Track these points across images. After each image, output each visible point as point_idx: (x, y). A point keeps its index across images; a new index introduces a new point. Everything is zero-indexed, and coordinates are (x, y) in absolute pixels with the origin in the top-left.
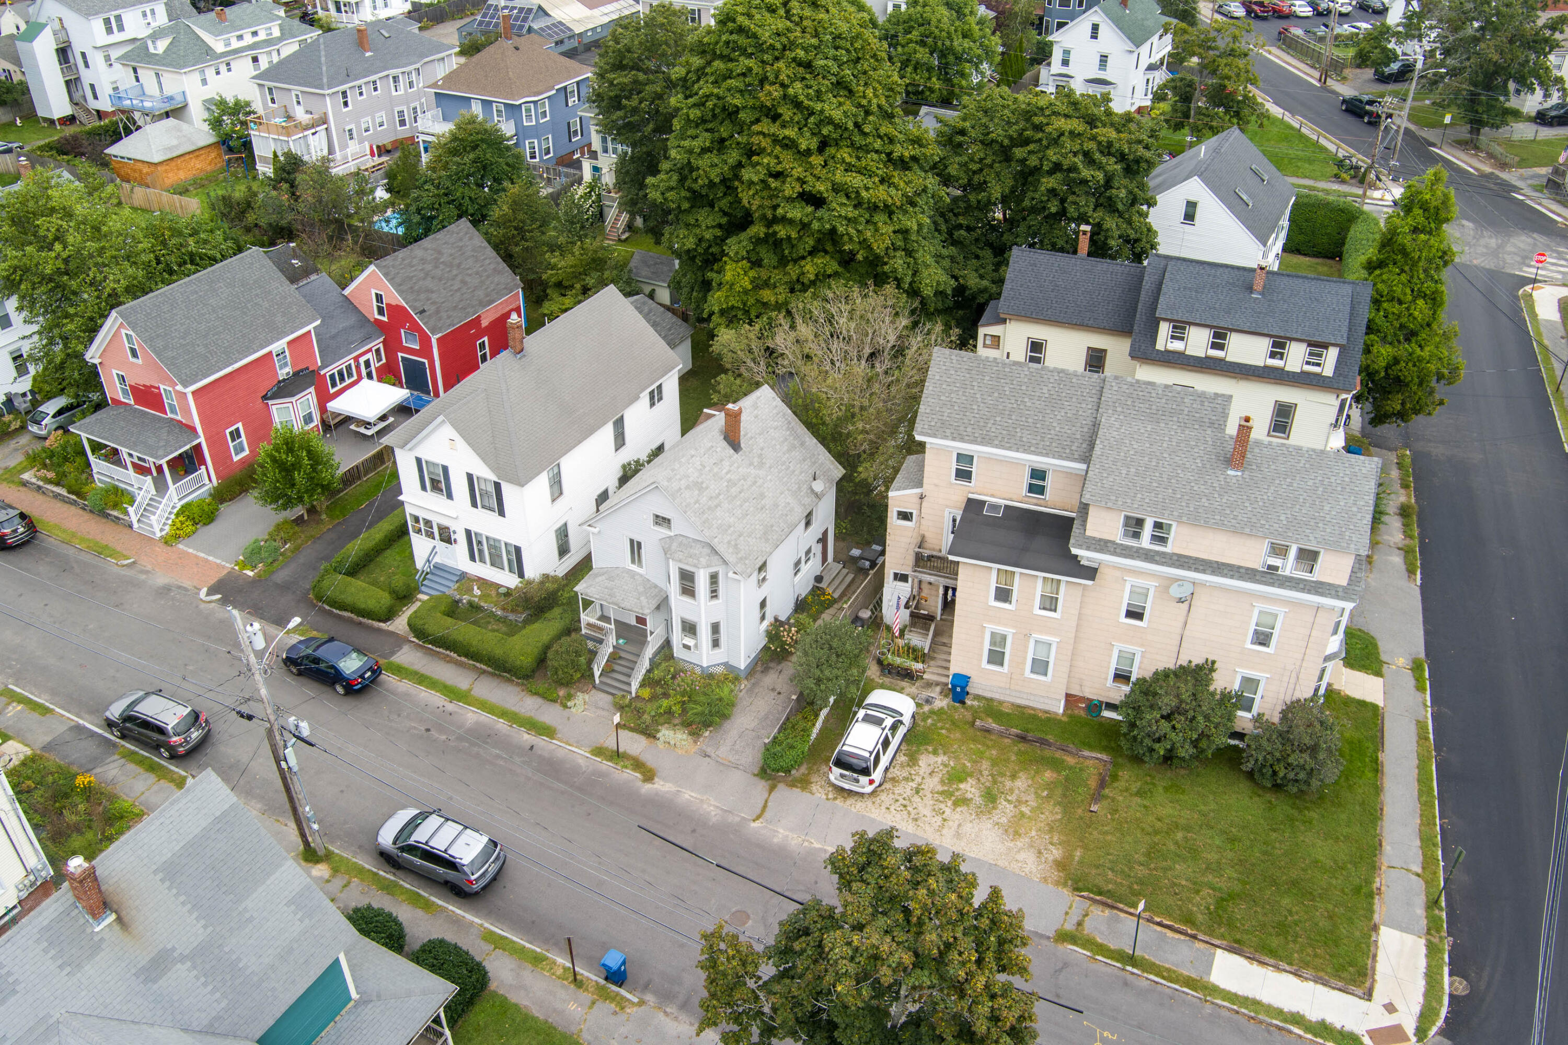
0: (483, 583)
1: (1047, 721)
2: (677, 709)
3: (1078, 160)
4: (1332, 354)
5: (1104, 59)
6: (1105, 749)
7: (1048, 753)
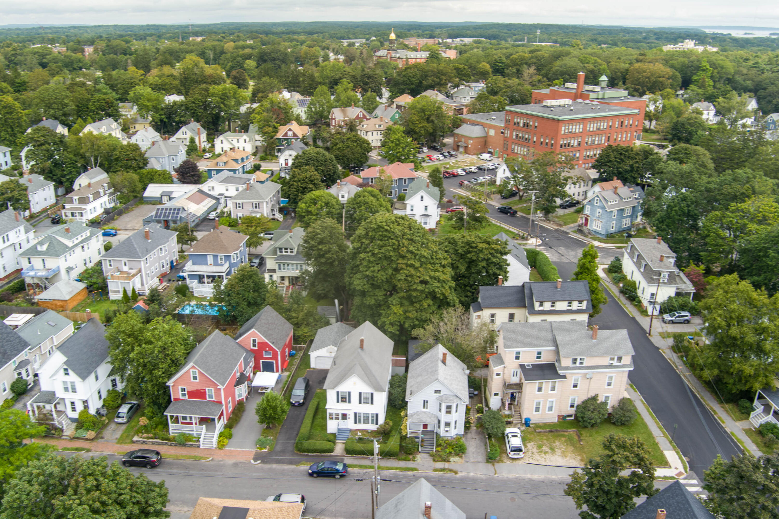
0: (361, 431)
1: (554, 424)
2: (452, 450)
3: (490, 256)
4: (585, 303)
5: (426, 208)
6: (574, 428)
7: (559, 433)
